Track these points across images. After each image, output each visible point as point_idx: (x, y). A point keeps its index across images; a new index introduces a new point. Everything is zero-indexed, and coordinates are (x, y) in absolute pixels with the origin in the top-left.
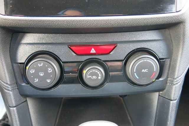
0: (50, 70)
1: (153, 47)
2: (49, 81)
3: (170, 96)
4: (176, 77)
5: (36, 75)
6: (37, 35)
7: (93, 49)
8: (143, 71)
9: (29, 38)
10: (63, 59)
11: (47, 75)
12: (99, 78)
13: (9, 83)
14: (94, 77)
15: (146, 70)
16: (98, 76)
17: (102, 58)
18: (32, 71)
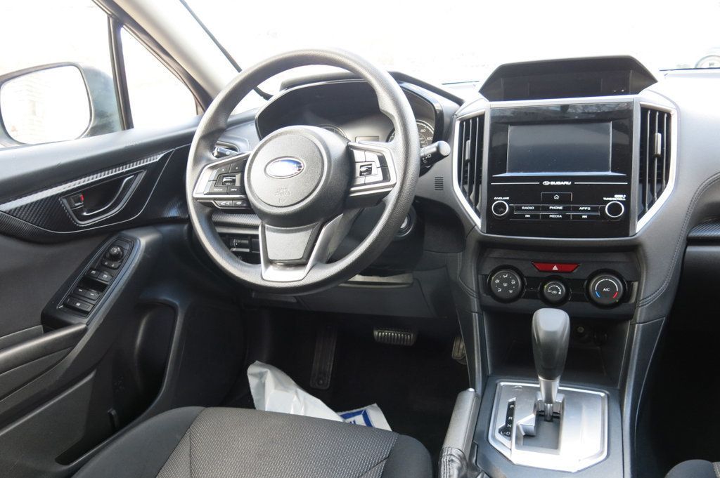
0: (513, 282)
1: (620, 268)
2: (511, 292)
3: (636, 320)
4: (641, 298)
5: (500, 285)
6: (502, 251)
7: (555, 267)
8: (605, 289)
9: (497, 253)
10: (526, 274)
11: (510, 286)
12: (560, 293)
13: (474, 289)
14: (555, 292)
15: (607, 290)
16: (558, 291)
17: (563, 275)
18: (497, 281)
